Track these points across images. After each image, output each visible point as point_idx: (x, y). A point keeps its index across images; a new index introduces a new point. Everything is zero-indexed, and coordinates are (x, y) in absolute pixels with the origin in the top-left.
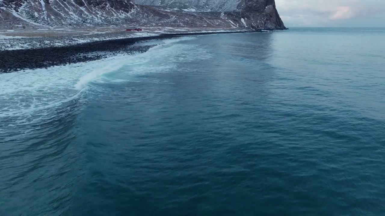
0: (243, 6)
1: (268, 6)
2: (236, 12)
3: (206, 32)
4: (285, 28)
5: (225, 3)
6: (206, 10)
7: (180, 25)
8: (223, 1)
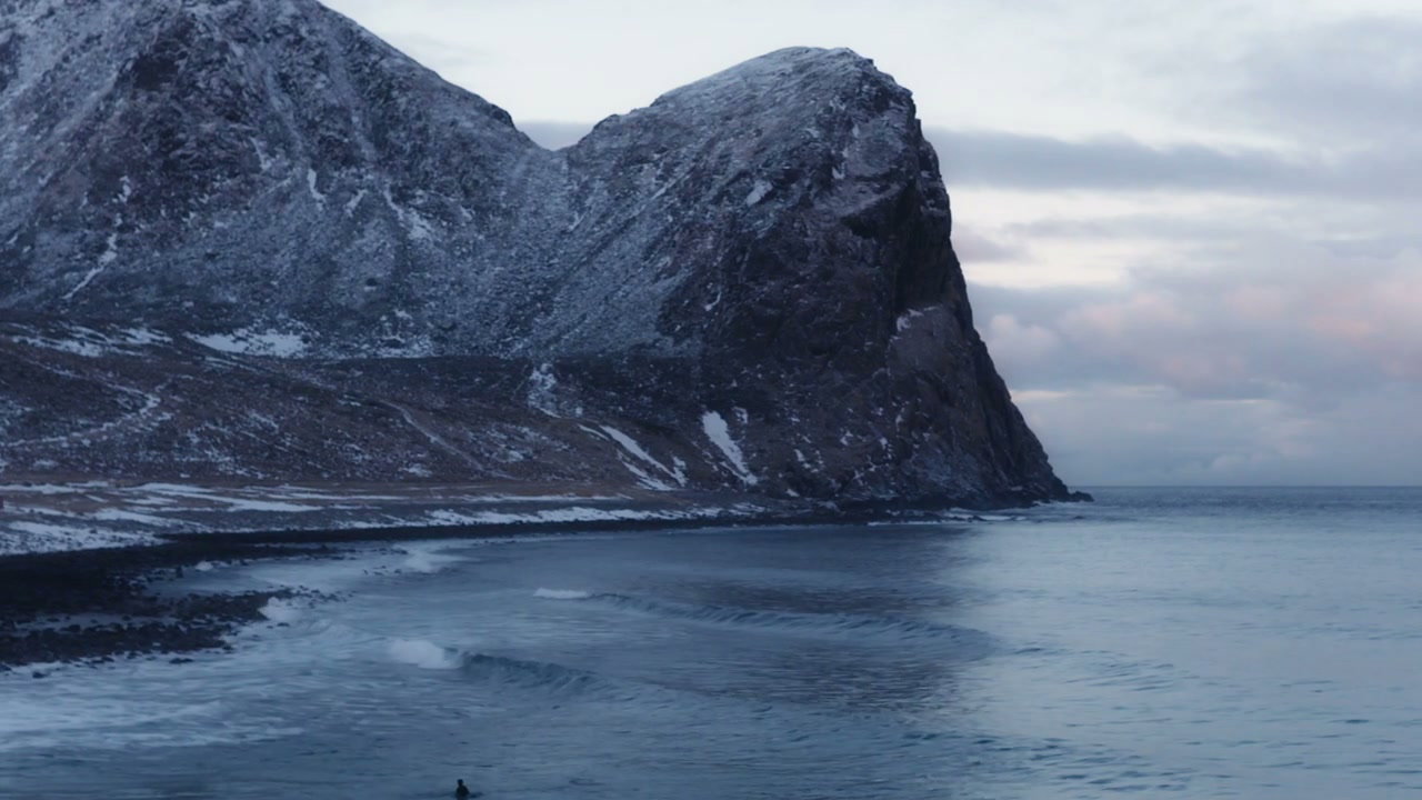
0: (709, 315)
1: (913, 313)
2: (658, 363)
3: (468, 520)
4: (1058, 491)
5: (554, 284)
6: (395, 344)
7: (213, 466)
8: (539, 273)
